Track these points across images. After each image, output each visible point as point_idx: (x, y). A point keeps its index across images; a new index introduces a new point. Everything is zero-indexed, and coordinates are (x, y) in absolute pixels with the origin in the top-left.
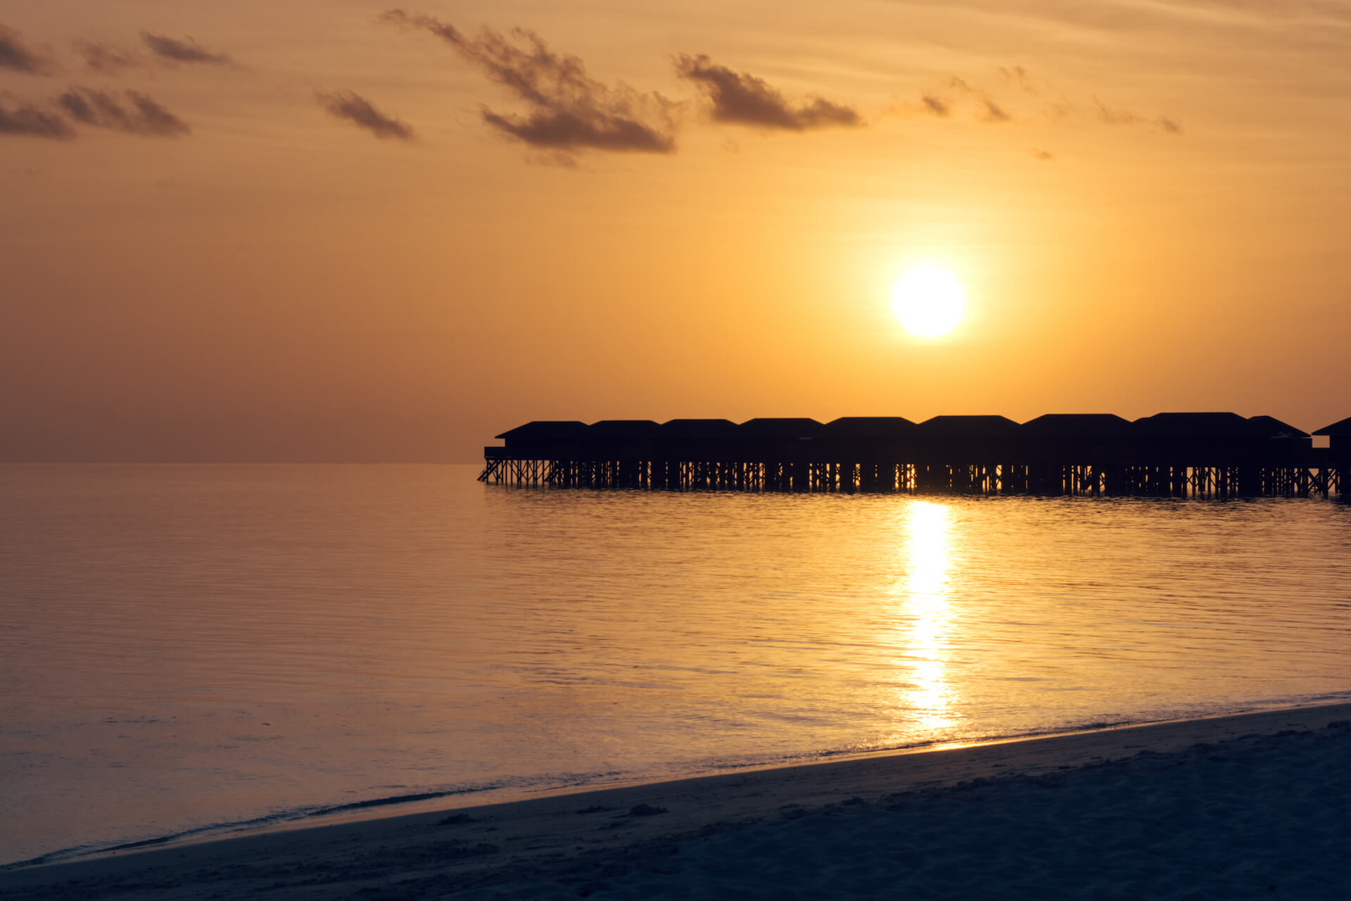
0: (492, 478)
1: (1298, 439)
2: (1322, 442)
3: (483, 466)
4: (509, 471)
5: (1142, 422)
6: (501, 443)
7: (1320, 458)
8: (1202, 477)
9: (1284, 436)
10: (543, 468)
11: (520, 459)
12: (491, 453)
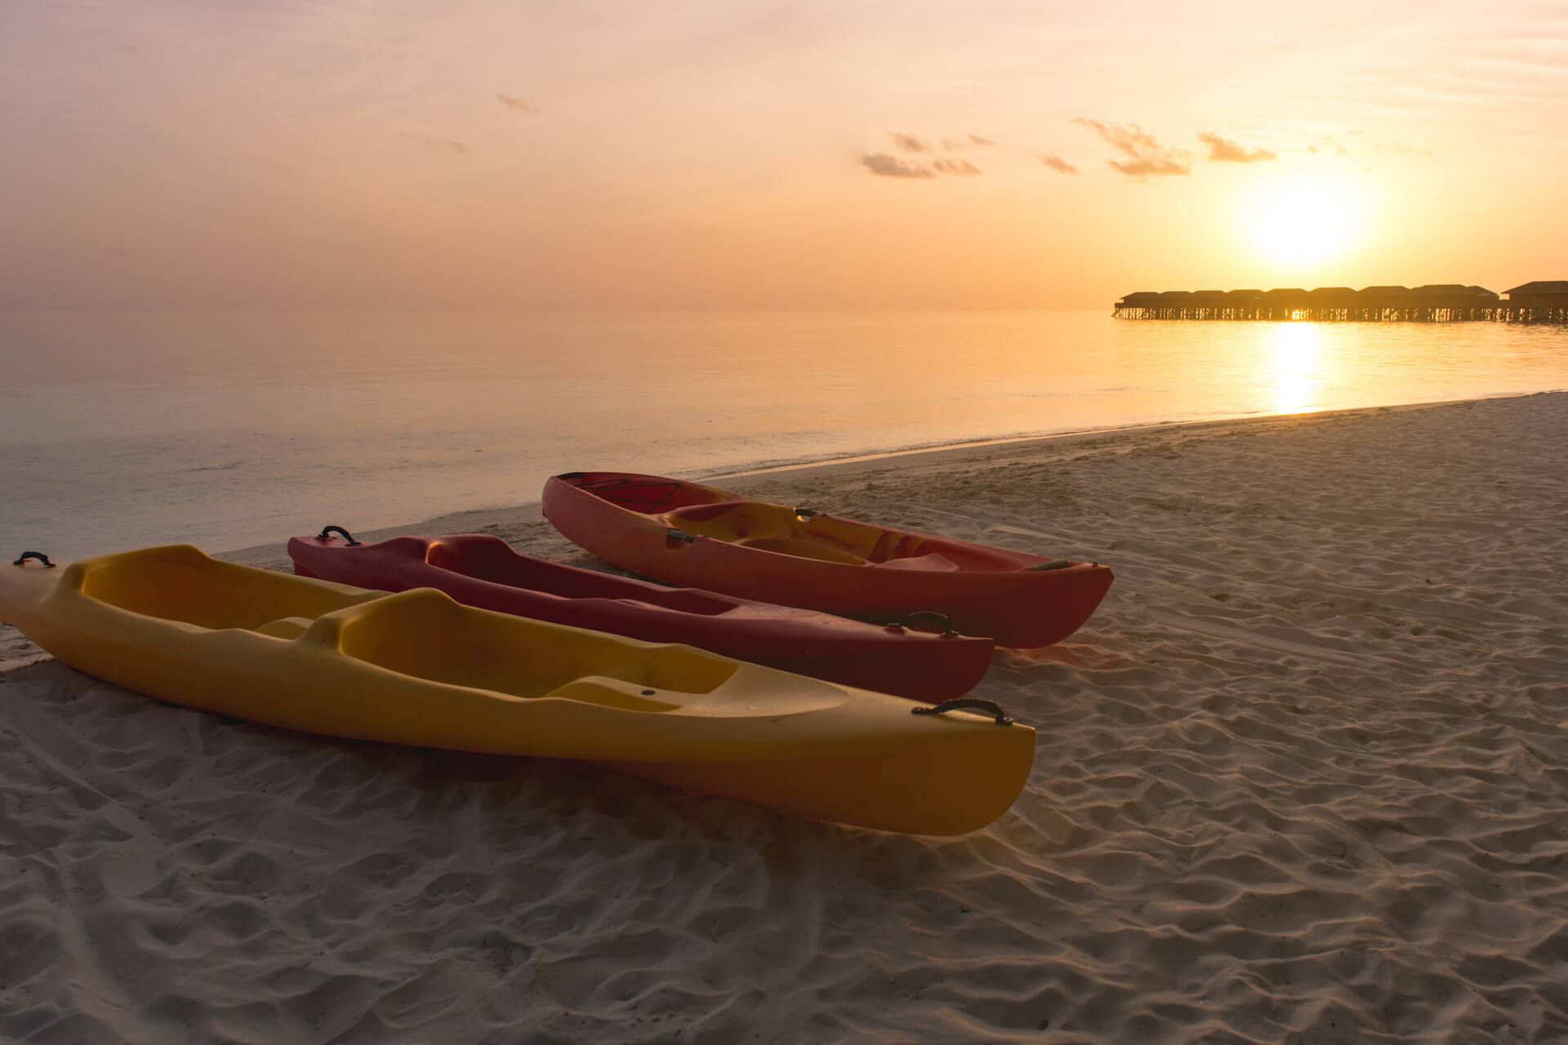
0: (1117, 316)
1: (1494, 296)
2: (1507, 297)
3: (1114, 311)
4: (1125, 312)
5: (1415, 290)
6: (1122, 301)
7: (1504, 304)
8: (1440, 311)
9: (1485, 295)
10: (1140, 311)
11: (1129, 307)
12: (1118, 306)
